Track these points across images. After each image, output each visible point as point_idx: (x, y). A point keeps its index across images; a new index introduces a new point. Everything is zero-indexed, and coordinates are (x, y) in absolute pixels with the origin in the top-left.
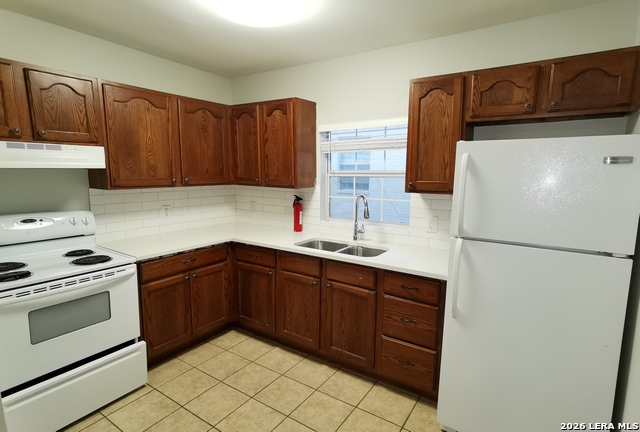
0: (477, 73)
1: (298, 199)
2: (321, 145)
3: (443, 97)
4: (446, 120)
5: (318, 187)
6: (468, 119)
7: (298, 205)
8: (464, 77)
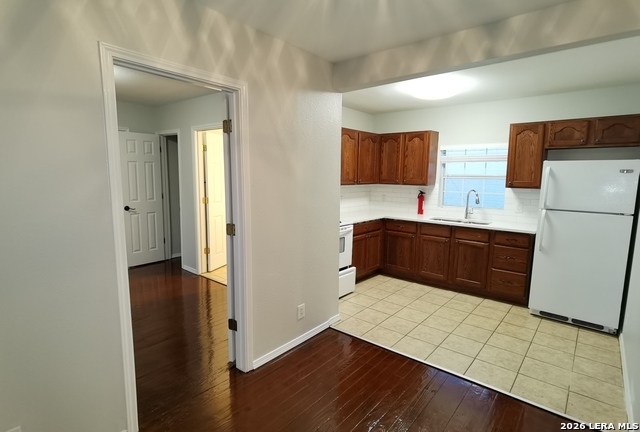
0: (553, 123)
1: (422, 193)
2: (440, 158)
3: (531, 135)
4: (532, 147)
5: (437, 185)
6: (546, 146)
7: (421, 197)
8: (544, 124)
